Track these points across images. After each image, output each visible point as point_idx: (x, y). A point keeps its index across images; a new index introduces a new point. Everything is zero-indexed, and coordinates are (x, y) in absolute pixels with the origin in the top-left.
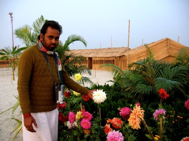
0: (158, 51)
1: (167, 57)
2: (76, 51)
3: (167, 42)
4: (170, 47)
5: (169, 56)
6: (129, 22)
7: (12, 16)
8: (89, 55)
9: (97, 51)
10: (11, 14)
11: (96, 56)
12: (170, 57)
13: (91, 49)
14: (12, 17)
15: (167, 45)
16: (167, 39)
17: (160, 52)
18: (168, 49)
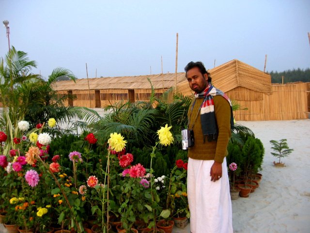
0: (222, 80)
1: (236, 88)
2: (110, 79)
3: (235, 66)
4: (239, 74)
5: (238, 87)
6: (177, 36)
7: (8, 26)
8: (130, 85)
9: (143, 80)
10: (6, 23)
11: (140, 88)
12: (240, 89)
13: (134, 76)
14: (8, 28)
15: (236, 70)
16: (235, 62)
17: (224, 81)
18: (236, 77)
